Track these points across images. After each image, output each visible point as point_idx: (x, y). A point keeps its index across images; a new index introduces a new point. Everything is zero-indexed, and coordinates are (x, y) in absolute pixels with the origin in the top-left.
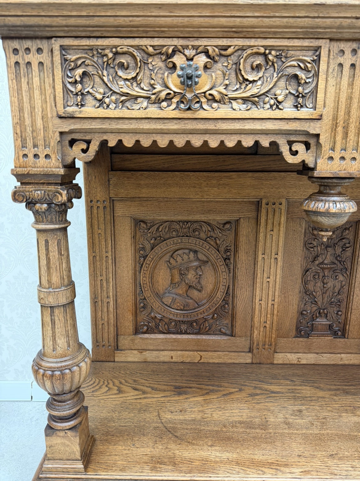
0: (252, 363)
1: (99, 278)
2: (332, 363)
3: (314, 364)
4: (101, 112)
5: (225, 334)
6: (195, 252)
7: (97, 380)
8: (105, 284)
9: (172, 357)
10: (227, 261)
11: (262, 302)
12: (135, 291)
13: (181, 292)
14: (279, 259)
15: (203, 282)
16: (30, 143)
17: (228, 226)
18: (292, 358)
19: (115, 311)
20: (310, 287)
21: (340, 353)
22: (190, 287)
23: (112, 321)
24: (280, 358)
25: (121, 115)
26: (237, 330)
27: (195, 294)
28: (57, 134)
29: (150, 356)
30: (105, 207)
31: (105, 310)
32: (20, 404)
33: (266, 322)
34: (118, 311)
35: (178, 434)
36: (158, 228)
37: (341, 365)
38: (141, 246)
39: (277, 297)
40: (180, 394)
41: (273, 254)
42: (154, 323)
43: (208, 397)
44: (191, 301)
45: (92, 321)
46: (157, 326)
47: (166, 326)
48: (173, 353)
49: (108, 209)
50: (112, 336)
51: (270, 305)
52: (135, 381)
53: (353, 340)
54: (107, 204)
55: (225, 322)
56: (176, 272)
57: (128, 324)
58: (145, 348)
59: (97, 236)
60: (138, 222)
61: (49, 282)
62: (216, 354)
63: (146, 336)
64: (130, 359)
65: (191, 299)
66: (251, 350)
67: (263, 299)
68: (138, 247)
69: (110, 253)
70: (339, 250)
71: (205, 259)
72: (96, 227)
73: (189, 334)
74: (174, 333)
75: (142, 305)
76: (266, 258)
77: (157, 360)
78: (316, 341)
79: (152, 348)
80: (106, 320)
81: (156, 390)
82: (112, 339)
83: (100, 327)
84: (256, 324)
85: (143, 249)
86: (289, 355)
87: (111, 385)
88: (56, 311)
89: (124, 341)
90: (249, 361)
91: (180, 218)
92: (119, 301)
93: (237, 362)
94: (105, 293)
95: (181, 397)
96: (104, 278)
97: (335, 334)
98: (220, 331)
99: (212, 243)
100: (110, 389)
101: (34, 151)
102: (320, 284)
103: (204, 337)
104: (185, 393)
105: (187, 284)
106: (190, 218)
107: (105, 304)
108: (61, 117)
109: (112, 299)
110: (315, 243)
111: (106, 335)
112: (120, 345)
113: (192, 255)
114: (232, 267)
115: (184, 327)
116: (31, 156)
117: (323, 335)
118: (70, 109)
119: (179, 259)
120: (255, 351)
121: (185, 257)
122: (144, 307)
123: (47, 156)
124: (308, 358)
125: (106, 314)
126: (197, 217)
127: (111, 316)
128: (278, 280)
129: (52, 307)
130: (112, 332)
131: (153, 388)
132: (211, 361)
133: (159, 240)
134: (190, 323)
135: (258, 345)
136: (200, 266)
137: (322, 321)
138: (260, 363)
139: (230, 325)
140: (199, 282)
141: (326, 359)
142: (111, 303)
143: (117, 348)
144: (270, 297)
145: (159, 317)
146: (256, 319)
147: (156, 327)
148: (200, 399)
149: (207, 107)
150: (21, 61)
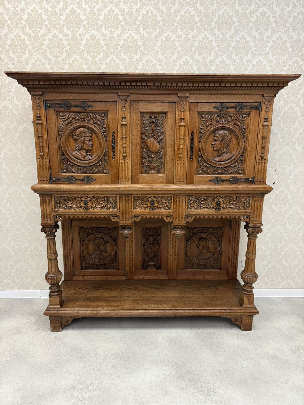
0: (126, 280)
1: (67, 249)
2: (156, 279)
3: (149, 280)
4: (64, 210)
5: (116, 269)
6: (103, 238)
7: (66, 286)
8: (69, 251)
9: (95, 278)
10: (115, 241)
11: (128, 256)
12: (81, 253)
13: (98, 253)
14: (133, 241)
15: (107, 249)
16: (46, 218)
17: (114, 229)
18: (141, 277)
20: (146, 250)
21: (159, 275)
22: (102, 251)
23: (72, 265)
24: (136, 277)
25: (69, 211)
26: (120, 267)
27: (104, 254)
28: (53, 215)
29: (87, 278)
30: (68, 223)
31: (69, 260)
32: (36, 299)
34: (74, 261)
35: (91, 300)
36: (89, 230)
37: (160, 280)
38: (82, 236)
39: (133, 254)
40: (95, 290)
41: (131, 239)
42: (88, 266)
43: (105, 290)
44: (102, 257)
45: (64, 265)
46: (89, 267)
48: (96, 277)
49: (70, 224)
50: (72, 271)
51: (131, 257)
52: (80, 286)
53: (163, 270)
54: (69, 222)
55: (115, 264)
56: (96, 246)
57: (78, 266)
58: (85, 275)
59: (65, 233)
60: (81, 228)
61: (50, 252)
62: (112, 277)
63: (85, 270)
64: (79, 279)
65: (102, 256)
66: (125, 275)
68: (81, 237)
69: (70, 239)
70: (155, 237)
71: (107, 241)
72: (65, 230)
73: (102, 269)
74: (96, 269)
75: (83, 258)
76: (128, 240)
77: (90, 279)
78: (149, 270)
79: (87, 275)
80: (69, 264)
81: (87, 288)
82: (72, 272)
83: (67, 267)
84: (127, 265)
85: (83, 237)
86: (140, 276)
87: (71, 288)
88: (52, 261)
89: (77, 272)
90: (125, 279)
91: (96, 226)
92: (74, 257)
93: (120, 279)
94: (69, 254)
95: (95, 291)
96: (68, 249)
97: (157, 268)
98: (114, 268)
99: (109, 235)
100: (70, 289)
101: (46, 219)
102: (149, 249)
103: (108, 270)
104: (97, 289)
105: (100, 250)
106: (100, 226)
107: (69, 258)
108: (54, 212)
109: (71, 256)
110: (146, 234)
111: (69, 270)
112: (75, 274)
113: (102, 240)
114: (117, 244)
115: (100, 267)
116: (46, 221)
117: (152, 268)
118: (56, 210)
119: (97, 241)
120: (127, 275)
121: (99, 240)
122: (84, 259)
123: (50, 221)
124: (147, 277)
125: (69, 262)
126: (103, 226)
127: (71, 263)
128: (133, 248)
129: (51, 260)
130: (72, 269)
131: (86, 288)
132: (110, 279)
133: (89, 234)
134: (102, 265)
135: (128, 272)
136: (105, 244)
137: (152, 263)
138: (129, 280)
139: (117, 265)
140: (105, 249)
141: (154, 277)
142: (71, 258)
143: (74, 275)
144: (131, 254)
145: (90, 263)
146: (126, 263)
148: (102, 291)
149: (91, 209)
150: (44, 199)
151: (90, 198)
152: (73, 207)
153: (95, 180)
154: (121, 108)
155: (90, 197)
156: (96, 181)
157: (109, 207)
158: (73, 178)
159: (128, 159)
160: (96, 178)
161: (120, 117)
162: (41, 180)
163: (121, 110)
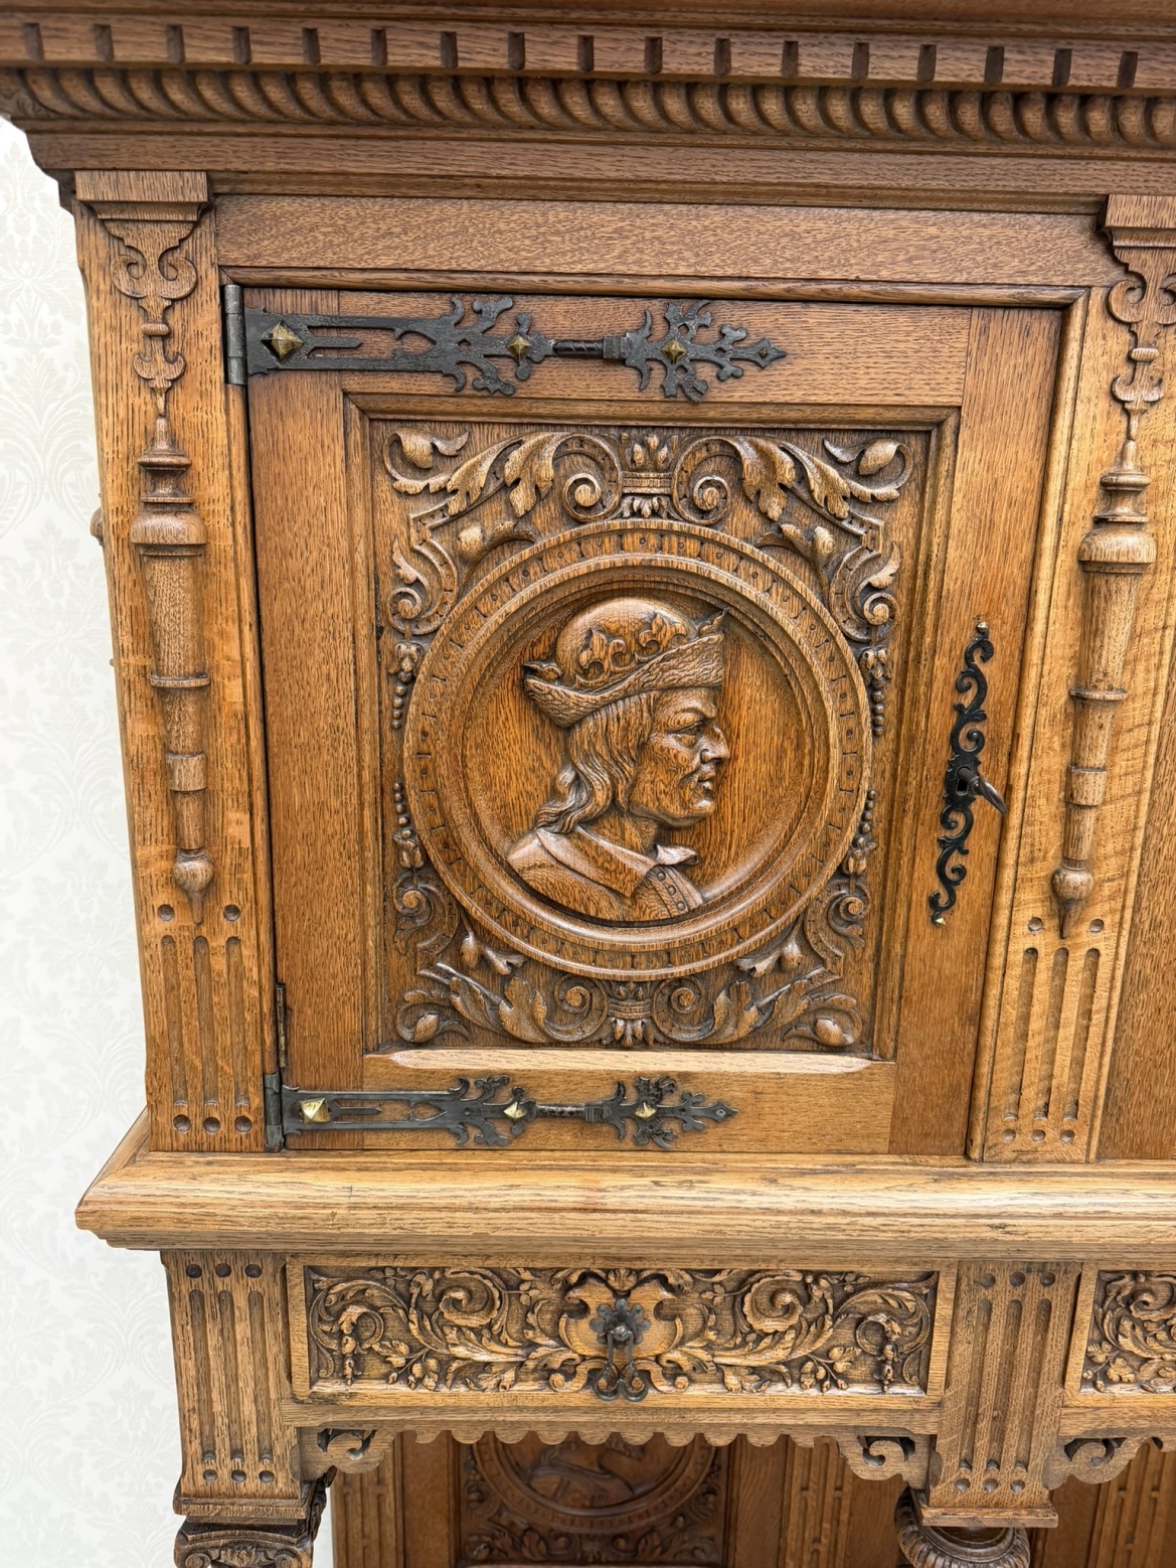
4: (402, 1392)
5: (707, 1563)
11: (810, 1495)
16: (223, 1447)
19: (400, 1514)
23: (391, 1540)
27: (624, 1464)
28: (291, 1433)
31: (373, 1513)
33: (817, 1540)
34: (407, 1514)
42: (508, 1538)
44: (613, 1483)
46: (516, 1545)
47: (542, 1545)
51: (829, 1499)
55: (706, 1533)
57: (436, 1543)
65: (614, 1477)
67: (811, 1484)
74: (563, 1563)
75: (474, 1495)
80: (375, 1536)
83: (359, 1553)
84: (792, 1545)
92: (412, 1491)
98: (692, 1554)
101: (230, 1465)
107: (372, 1500)
108: (301, 1402)
109: (391, 1487)
115: (590, 1548)
116: (224, 1474)
118: (325, 1388)
122: (481, 1500)
123: (266, 1475)
125: (375, 1526)
127: (390, 1527)
134: (608, 1539)
139: (720, 1540)
142: (390, 1498)
145: (521, 1523)
146: (792, 1534)
147: (514, 1547)
149: (664, 1386)
150: (206, 1289)
151: (670, 1288)
152: (488, 1364)
153: (730, 1114)
154: (1106, 378)
155: (662, 1280)
156: (735, 1125)
157: (840, 1367)
158: (505, 1094)
159: (1099, 923)
160: (735, 1094)
161: (1077, 479)
162: (182, 1119)
163: (1104, 403)
